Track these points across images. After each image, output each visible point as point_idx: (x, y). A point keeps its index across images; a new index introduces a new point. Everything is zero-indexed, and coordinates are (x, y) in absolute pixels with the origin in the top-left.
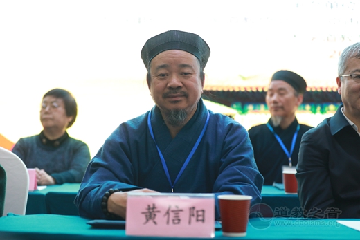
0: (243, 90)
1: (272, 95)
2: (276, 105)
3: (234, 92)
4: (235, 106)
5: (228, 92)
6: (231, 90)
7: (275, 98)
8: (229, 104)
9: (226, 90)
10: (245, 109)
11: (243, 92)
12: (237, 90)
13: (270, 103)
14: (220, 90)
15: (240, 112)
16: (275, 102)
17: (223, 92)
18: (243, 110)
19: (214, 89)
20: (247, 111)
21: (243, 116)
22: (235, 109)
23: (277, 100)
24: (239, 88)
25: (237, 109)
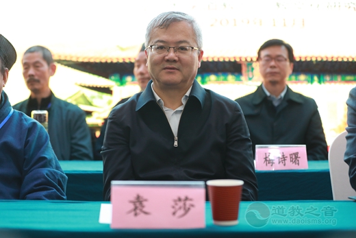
0: (121, 61)
1: (139, 66)
2: (142, 77)
3: (112, 63)
4: (113, 78)
5: (106, 63)
6: (109, 61)
7: (141, 69)
8: (107, 76)
9: (104, 61)
10: (123, 80)
11: (121, 63)
12: (115, 61)
13: (138, 75)
14: (98, 61)
15: (119, 83)
16: (141, 74)
17: (101, 63)
18: (122, 82)
19: (92, 61)
20: (125, 82)
21: (122, 87)
22: (114, 80)
23: (144, 72)
24: (117, 59)
25: (116, 81)
